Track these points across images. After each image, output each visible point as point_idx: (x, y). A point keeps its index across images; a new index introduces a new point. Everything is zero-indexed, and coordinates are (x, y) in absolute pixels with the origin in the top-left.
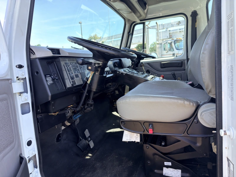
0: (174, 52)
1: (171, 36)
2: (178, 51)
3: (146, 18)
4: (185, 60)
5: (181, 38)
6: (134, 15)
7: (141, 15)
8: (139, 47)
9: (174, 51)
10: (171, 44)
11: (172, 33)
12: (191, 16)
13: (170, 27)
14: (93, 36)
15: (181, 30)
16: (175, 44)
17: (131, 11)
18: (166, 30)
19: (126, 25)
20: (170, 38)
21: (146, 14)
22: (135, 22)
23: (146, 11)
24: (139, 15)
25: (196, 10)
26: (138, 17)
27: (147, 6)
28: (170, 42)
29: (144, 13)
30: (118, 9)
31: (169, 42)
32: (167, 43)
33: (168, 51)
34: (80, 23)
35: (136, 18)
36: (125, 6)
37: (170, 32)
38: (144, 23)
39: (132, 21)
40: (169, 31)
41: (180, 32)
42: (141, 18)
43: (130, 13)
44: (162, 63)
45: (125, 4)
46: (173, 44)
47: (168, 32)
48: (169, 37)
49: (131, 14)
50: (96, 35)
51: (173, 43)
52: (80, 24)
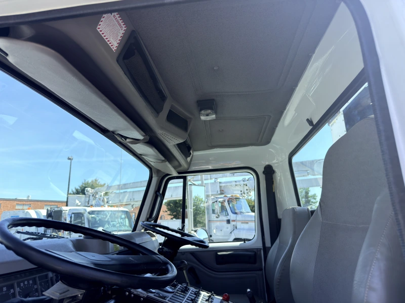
0: (228, 218)
1: (223, 191)
2: (235, 215)
3: (188, 169)
4: (261, 249)
5: (238, 195)
6: (169, 166)
7: (180, 165)
8: (171, 204)
9: (228, 215)
10: (222, 203)
11: (224, 186)
12: (264, 172)
13: (220, 177)
14: (90, 181)
15: (237, 183)
16: (229, 204)
17: (163, 159)
18: (215, 181)
19: (153, 178)
20: (222, 194)
21: (189, 164)
22: (168, 175)
23: (189, 159)
24: (176, 163)
25: (272, 165)
26: (175, 168)
27: (191, 152)
28: (221, 200)
29: (186, 162)
30: (139, 153)
31: (219, 200)
32: (216, 201)
33: (218, 215)
34: (69, 159)
35: (172, 169)
36: (153, 150)
37: (221, 185)
38: (185, 178)
39: (164, 173)
40: (220, 183)
41: (236, 185)
42: (181, 169)
43: (162, 162)
44: (219, 253)
45: (154, 149)
46: (226, 204)
47: (218, 185)
48: (219, 192)
49: (164, 163)
50: (96, 180)
51: (226, 201)
52: (70, 161)
